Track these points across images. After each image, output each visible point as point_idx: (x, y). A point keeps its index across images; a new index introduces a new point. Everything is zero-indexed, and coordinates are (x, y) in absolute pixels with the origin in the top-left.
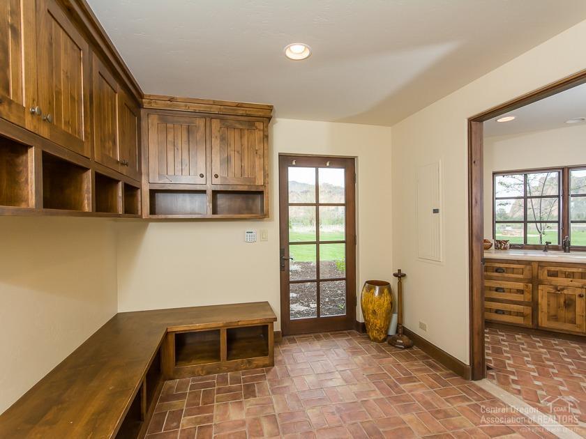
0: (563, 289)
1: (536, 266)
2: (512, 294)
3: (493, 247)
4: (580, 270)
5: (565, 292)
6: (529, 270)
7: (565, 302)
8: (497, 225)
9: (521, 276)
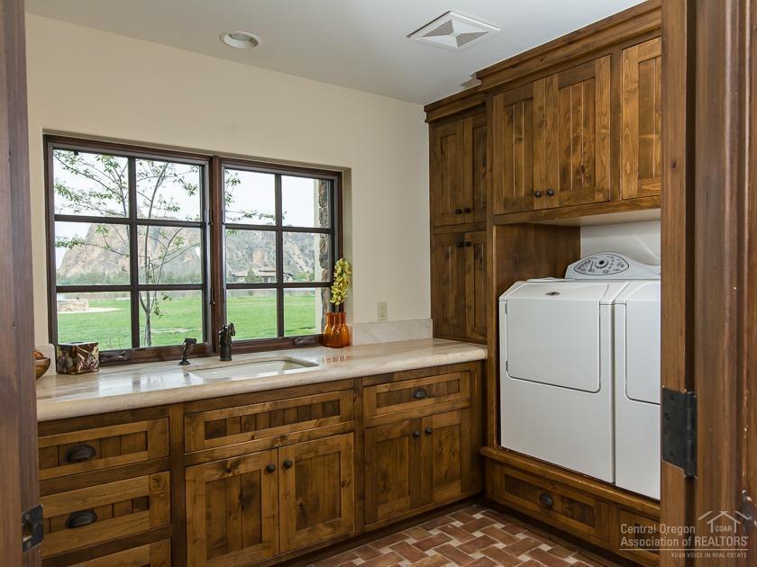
0: (236, 465)
1: (177, 415)
2: (120, 520)
3: (52, 370)
4: (268, 406)
5: (242, 469)
6: (163, 432)
7: (241, 496)
8: (60, 297)
9: (142, 456)
